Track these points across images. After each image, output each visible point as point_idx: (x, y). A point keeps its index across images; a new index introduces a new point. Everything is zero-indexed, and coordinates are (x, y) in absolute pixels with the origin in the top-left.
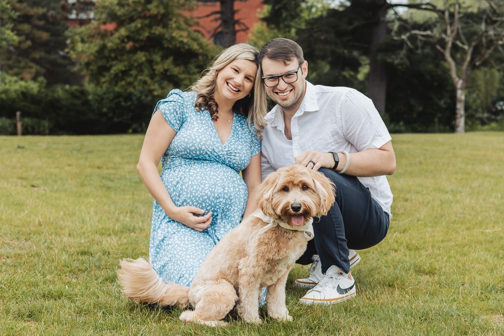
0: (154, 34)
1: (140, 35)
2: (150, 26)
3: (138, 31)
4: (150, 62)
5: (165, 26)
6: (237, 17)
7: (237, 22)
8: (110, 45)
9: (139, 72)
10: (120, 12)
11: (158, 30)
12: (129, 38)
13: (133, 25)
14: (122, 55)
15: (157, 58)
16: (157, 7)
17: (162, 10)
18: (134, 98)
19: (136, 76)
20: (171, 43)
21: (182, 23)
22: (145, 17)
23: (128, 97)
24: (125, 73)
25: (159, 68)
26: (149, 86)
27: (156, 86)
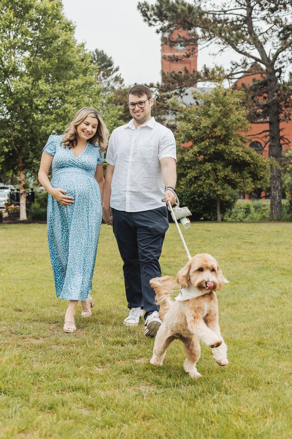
0: (218, 149)
1: (208, 150)
2: (215, 144)
3: (206, 148)
4: (215, 170)
5: (227, 144)
6: (281, 134)
7: (282, 138)
8: (186, 158)
9: (206, 177)
10: (194, 134)
11: (221, 147)
12: (200, 153)
13: (203, 143)
14: (195, 165)
15: (220, 167)
16: (221, 130)
17: (224, 132)
18: (205, 195)
19: (205, 180)
20: (230, 156)
21: (239, 141)
22: (212, 138)
23: (201, 195)
24: (196, 178)
25: (221, 174)
26: (214, 187)
27: (219, 187)
